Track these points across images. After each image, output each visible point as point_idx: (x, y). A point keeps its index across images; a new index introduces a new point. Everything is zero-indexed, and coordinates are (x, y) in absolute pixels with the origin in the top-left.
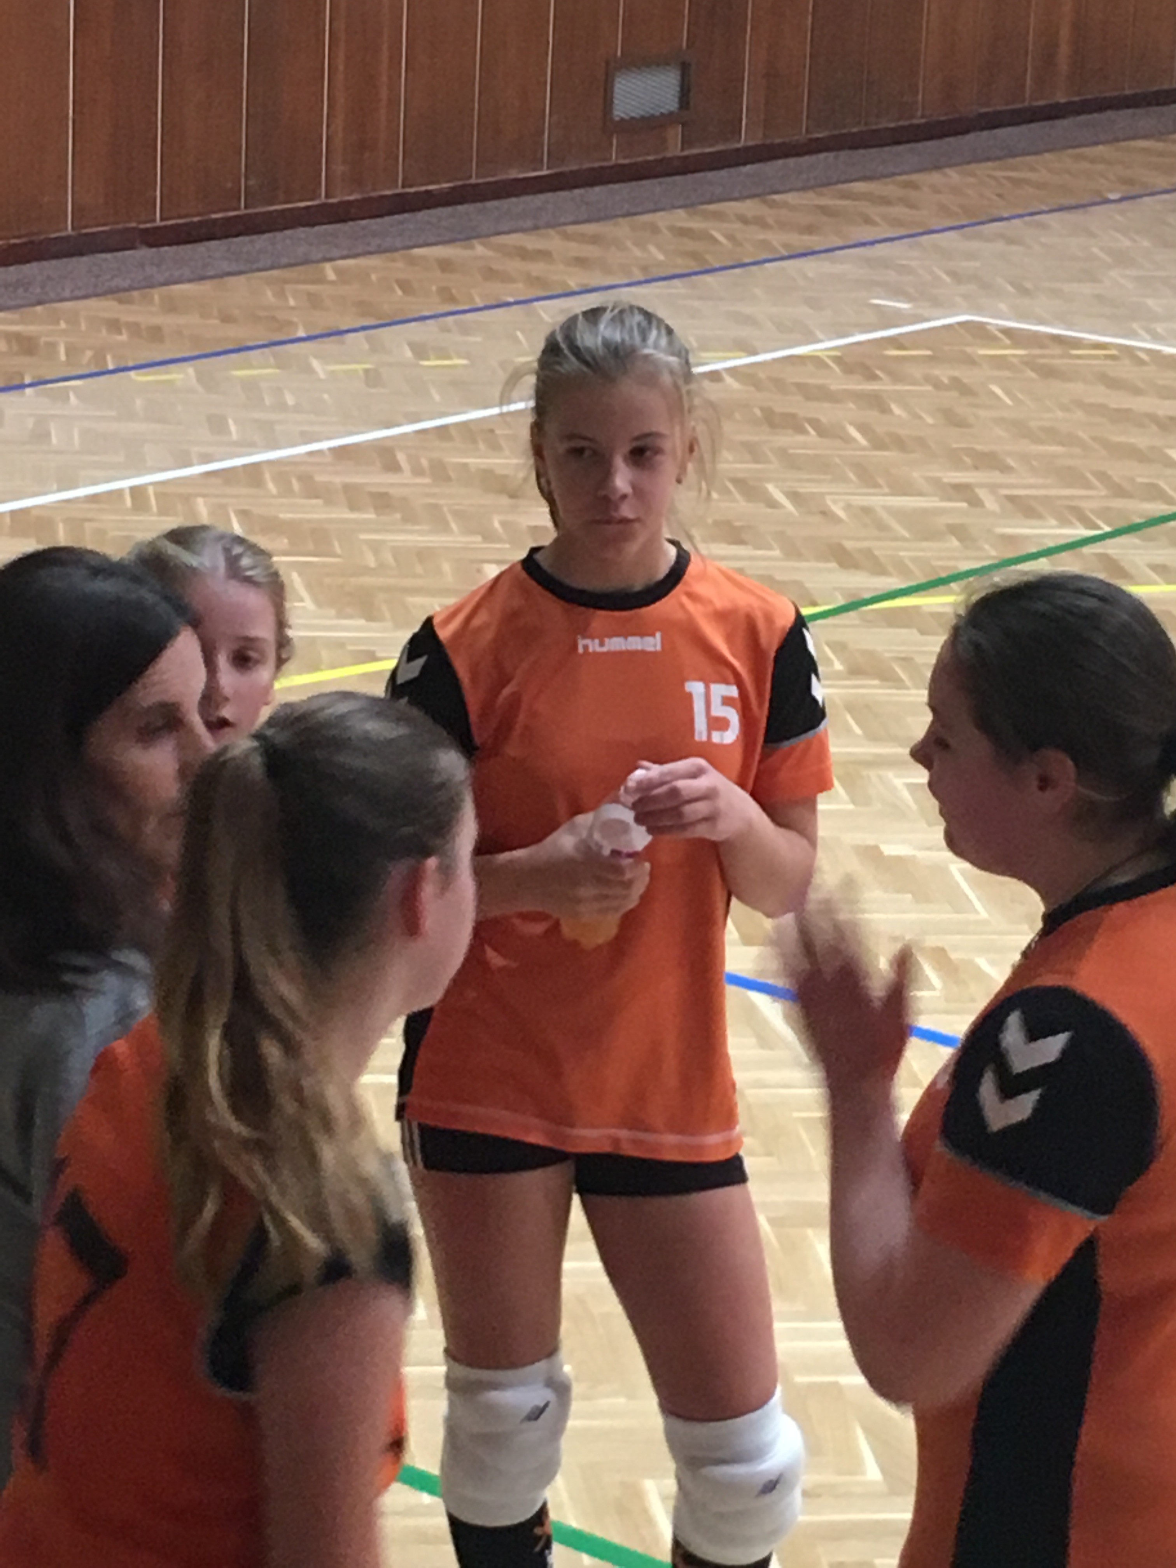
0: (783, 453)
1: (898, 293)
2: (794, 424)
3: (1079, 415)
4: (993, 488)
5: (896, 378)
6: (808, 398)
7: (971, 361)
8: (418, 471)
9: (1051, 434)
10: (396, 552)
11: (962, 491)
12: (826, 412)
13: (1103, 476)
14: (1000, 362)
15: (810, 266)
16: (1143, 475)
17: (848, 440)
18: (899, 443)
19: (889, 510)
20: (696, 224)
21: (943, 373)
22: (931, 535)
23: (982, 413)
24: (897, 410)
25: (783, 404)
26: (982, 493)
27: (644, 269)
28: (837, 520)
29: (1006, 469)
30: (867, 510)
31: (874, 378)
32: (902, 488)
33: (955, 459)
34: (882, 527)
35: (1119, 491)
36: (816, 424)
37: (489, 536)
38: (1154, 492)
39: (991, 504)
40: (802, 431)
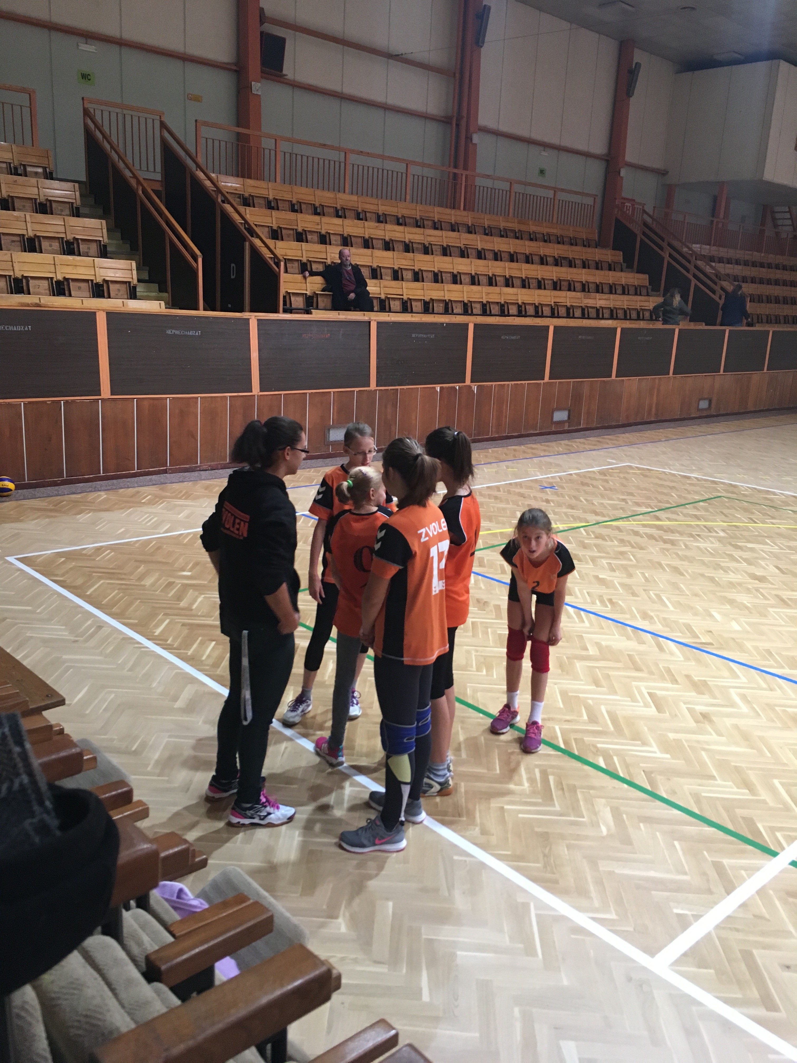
0: (585, 491)
1: (613, 459)
2: (587, 485)
3: (652, 485)
4: (631, 500)
5: (611, 476)
6: (591, 480)
7: (628, 473)
8: (504, 492)
9: (645, 489)
10: (498, 508)
11: (624, 500)
12: (595, 483)
13: (656, 498)
14: (635, 474)
15: (594, 452)
16: (665, 498)
17: (599, 489)
18: (611, 490)
19: (608, 504)
20: (570, 443)
21: (622, 475)
22: (617, 509)
23: (630, 484)
24: (611, 483)
25: (585, 481)
26: (628, 501)
27: (558, 452)
28: (595, 505)
29: (634, 496)
30: (602, 503)
31: (606, 476)
32: (610, 499)
33: (623, 493)
34: (605, 507)
35: (660, 502)
36: (592, 485)
37: (518, 505)
38: (668, 502)
39: (630, 503)
40: (589, 486)
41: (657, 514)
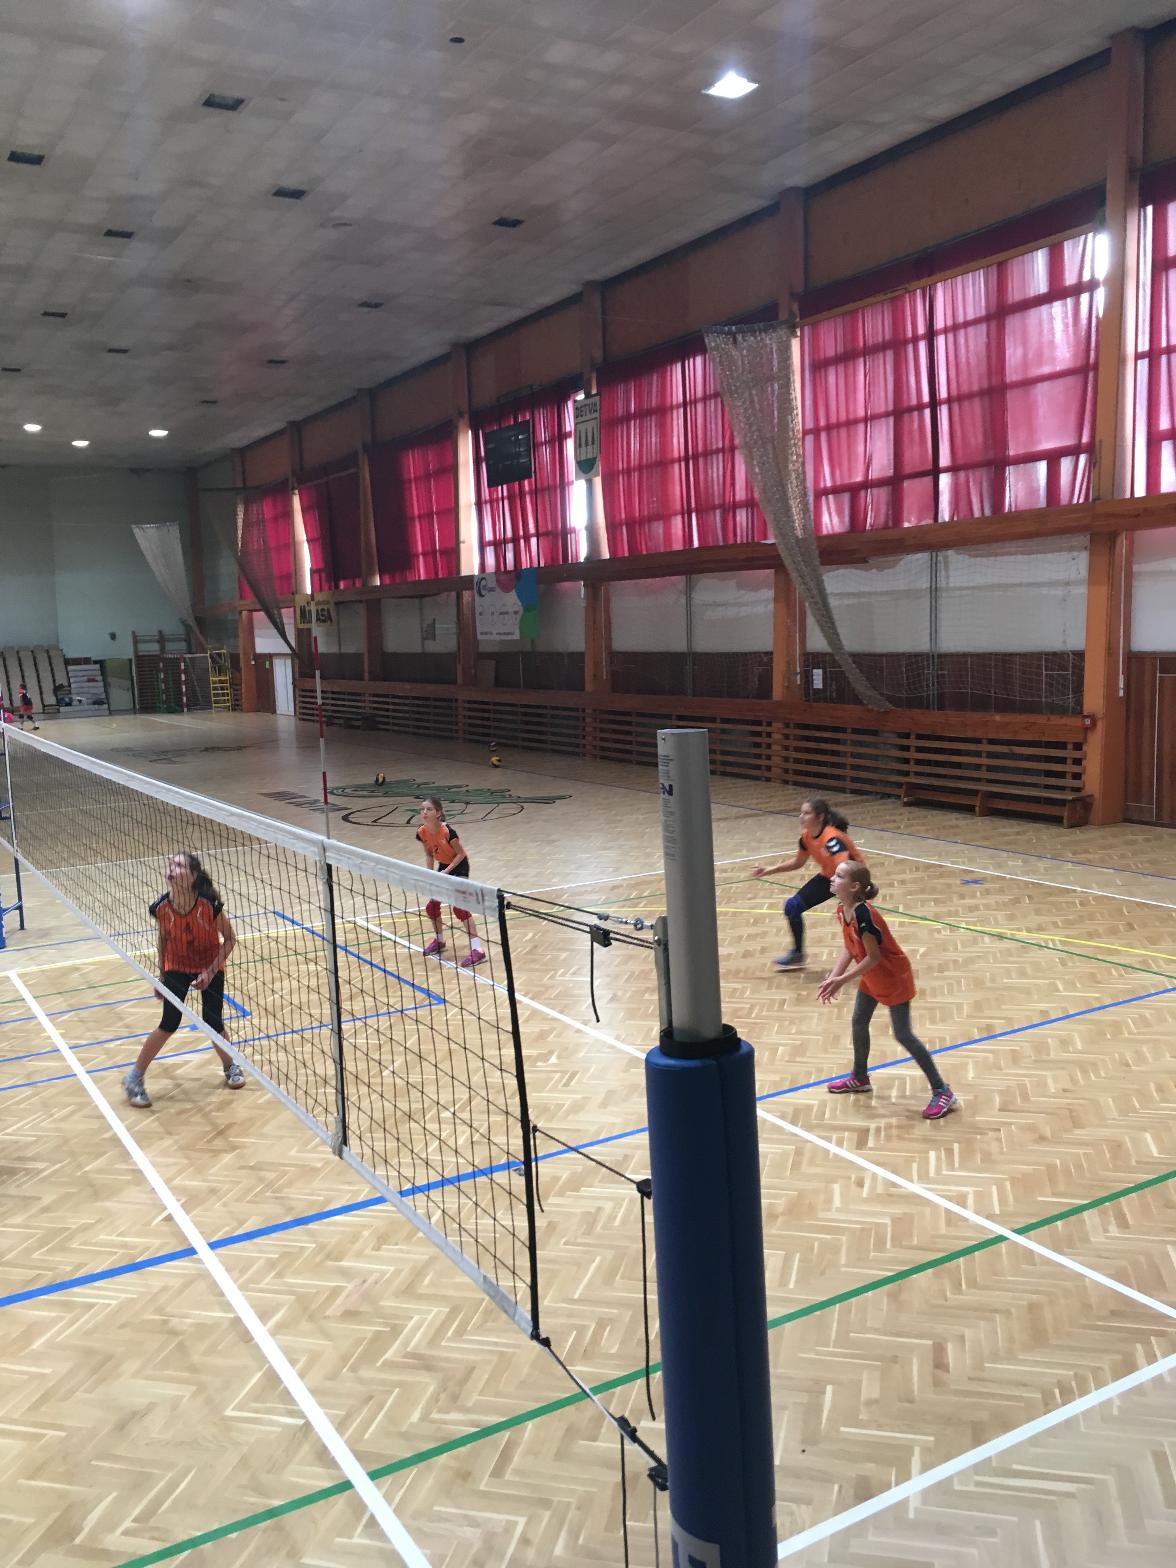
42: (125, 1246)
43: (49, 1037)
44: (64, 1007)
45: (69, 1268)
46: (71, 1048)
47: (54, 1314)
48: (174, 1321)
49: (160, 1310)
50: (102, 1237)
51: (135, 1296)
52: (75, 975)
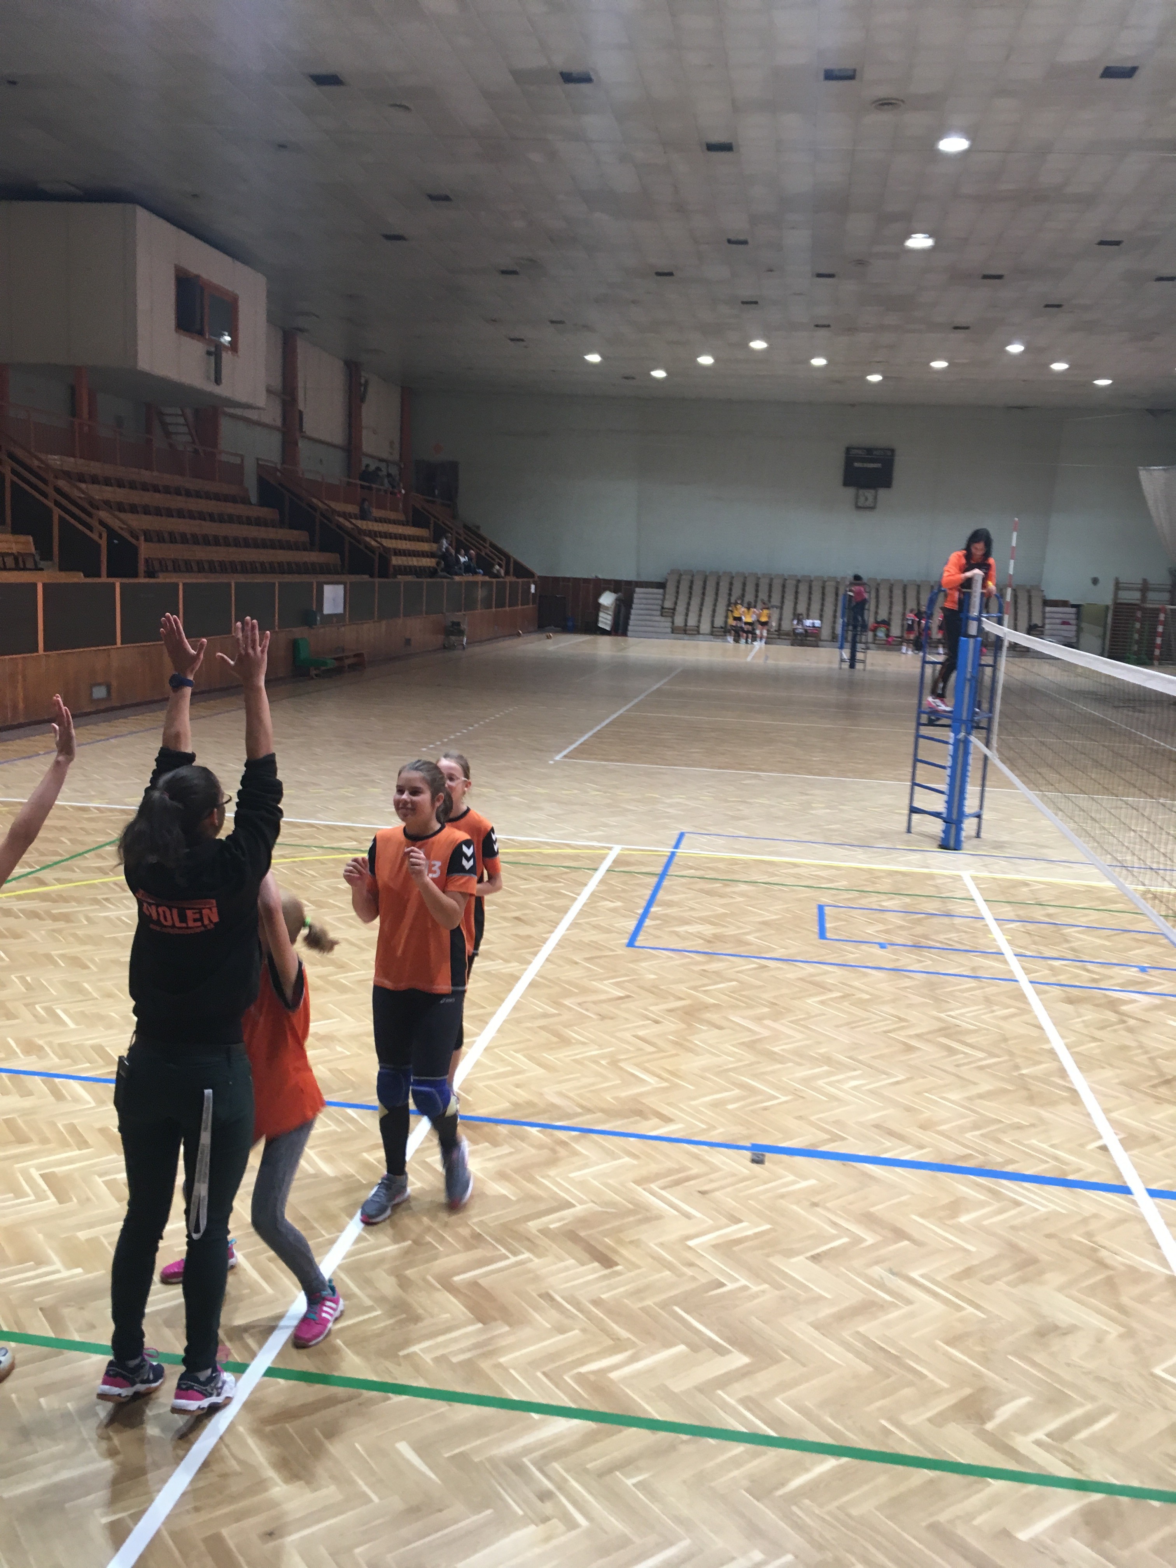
35: (43, 854)
41: (41, 875)
42: (1056, 1158)
43: (995, 940)
44: (1011, 915)
45: (999, 1160)
46: (1016, 955)
47: (983, 1198)
48: (1104, 1253)
49: (1089, 1235)
50: (1034, 1141)
51: (1064, 1211)
52: (1025, 889)
